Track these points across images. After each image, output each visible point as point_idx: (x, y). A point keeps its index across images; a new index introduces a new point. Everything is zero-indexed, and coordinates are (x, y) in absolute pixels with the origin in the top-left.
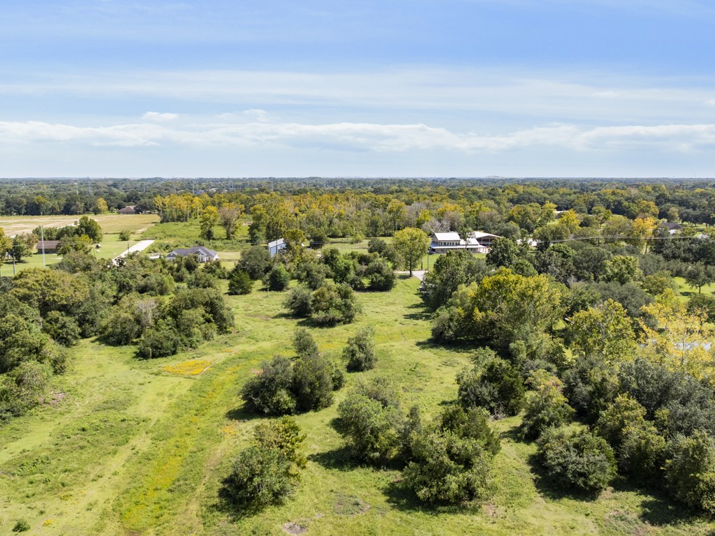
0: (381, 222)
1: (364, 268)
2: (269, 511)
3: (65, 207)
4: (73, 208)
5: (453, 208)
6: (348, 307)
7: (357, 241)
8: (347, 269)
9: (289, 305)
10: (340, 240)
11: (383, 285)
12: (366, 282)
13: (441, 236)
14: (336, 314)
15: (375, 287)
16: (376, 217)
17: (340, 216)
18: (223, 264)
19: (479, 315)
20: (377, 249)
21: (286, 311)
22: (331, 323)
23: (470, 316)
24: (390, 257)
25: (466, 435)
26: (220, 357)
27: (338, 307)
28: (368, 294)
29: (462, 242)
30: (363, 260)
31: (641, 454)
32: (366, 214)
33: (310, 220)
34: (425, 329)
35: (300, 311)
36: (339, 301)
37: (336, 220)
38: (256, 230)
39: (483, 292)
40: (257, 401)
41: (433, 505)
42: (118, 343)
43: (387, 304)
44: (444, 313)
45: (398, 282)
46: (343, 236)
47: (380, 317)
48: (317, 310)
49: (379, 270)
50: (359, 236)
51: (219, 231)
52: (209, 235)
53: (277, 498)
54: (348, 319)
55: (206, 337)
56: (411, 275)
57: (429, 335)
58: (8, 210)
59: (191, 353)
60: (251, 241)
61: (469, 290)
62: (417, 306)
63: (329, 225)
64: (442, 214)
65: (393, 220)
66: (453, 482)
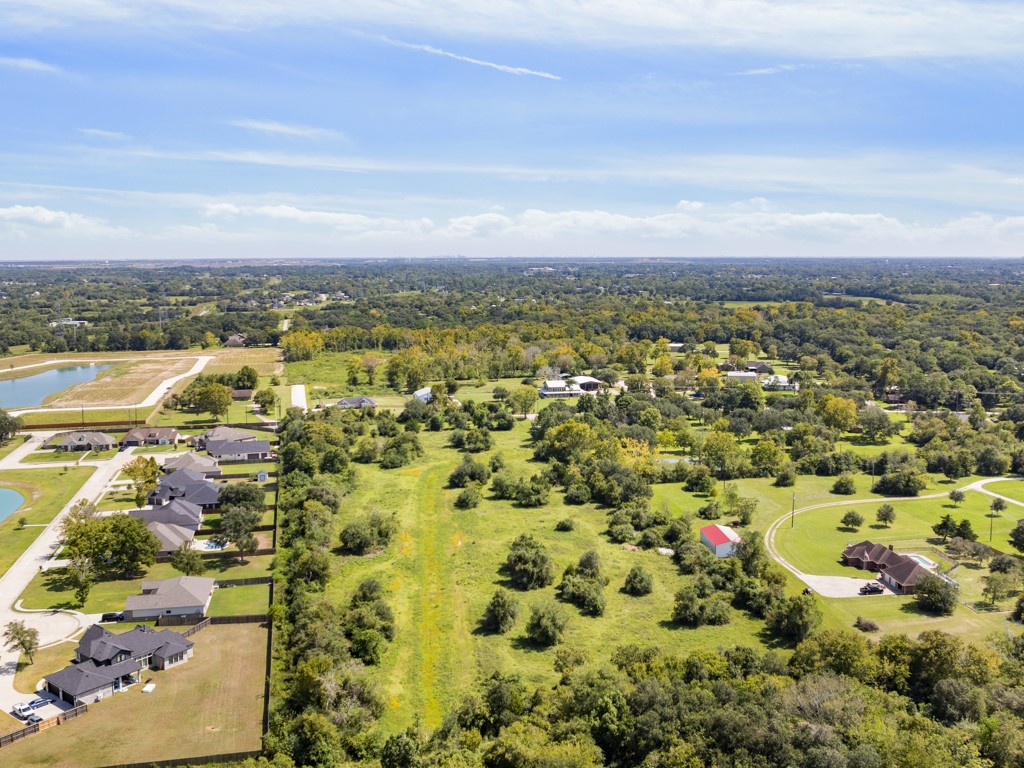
0: (501, 367)
1: (493, 415)
2: (473, 510)
3: (170, 341)
4: (180, 342)
5: (565, 351)
6: (487, 441)
7: (482, 385)
8: (482, 416)
9: (452, 440)
10: (465, 382)
11: (506, 426)
12: (495, 424)
13: (551, 384)
14: (482, 446)
15: (501, 428)
16: (497, 362)
17: (463, 358)
18: (392, 412)
19: (557, 444)
20: (500, 394)
21: (450, 444)
22: (477, 450)
23: (553, 445)
24: (509, 404)
25: (538, 483)
26: (425, 468)
27: (481, 442)
28: (497, 432)
29: (567, 388)
30: (492, 408)
31: (600, 491)
32: (488, 356)
33: (438, 363)
34: (530, 453)
35: (458, 444)
36: (482, 437)
37: (461, 363)
38: (395, 377)
39: (560, 432)
40: (457, 481)
41: (528, 506)
42: (367, 462)
43: (510, 439)
44: (540, 444)
45: (517, 424)
46: (469, 378)
47: (506, 447)
48: (469, 443)
49: (503, 417)
50: (483, 380)
51: (362, 377)
52: (354, 381)
53: (475, 506)
54: (487, 448)
55: (413, 459)
56: (525, 418)
57: (532, 456)
58: (113, 345)
59: (408, 466)
60: (391, 386)
61: (553, 431)
62: (528, 440)
63: (455, 369)
64: (557, 356)
65: (512, 363)
66: (533, 498)
